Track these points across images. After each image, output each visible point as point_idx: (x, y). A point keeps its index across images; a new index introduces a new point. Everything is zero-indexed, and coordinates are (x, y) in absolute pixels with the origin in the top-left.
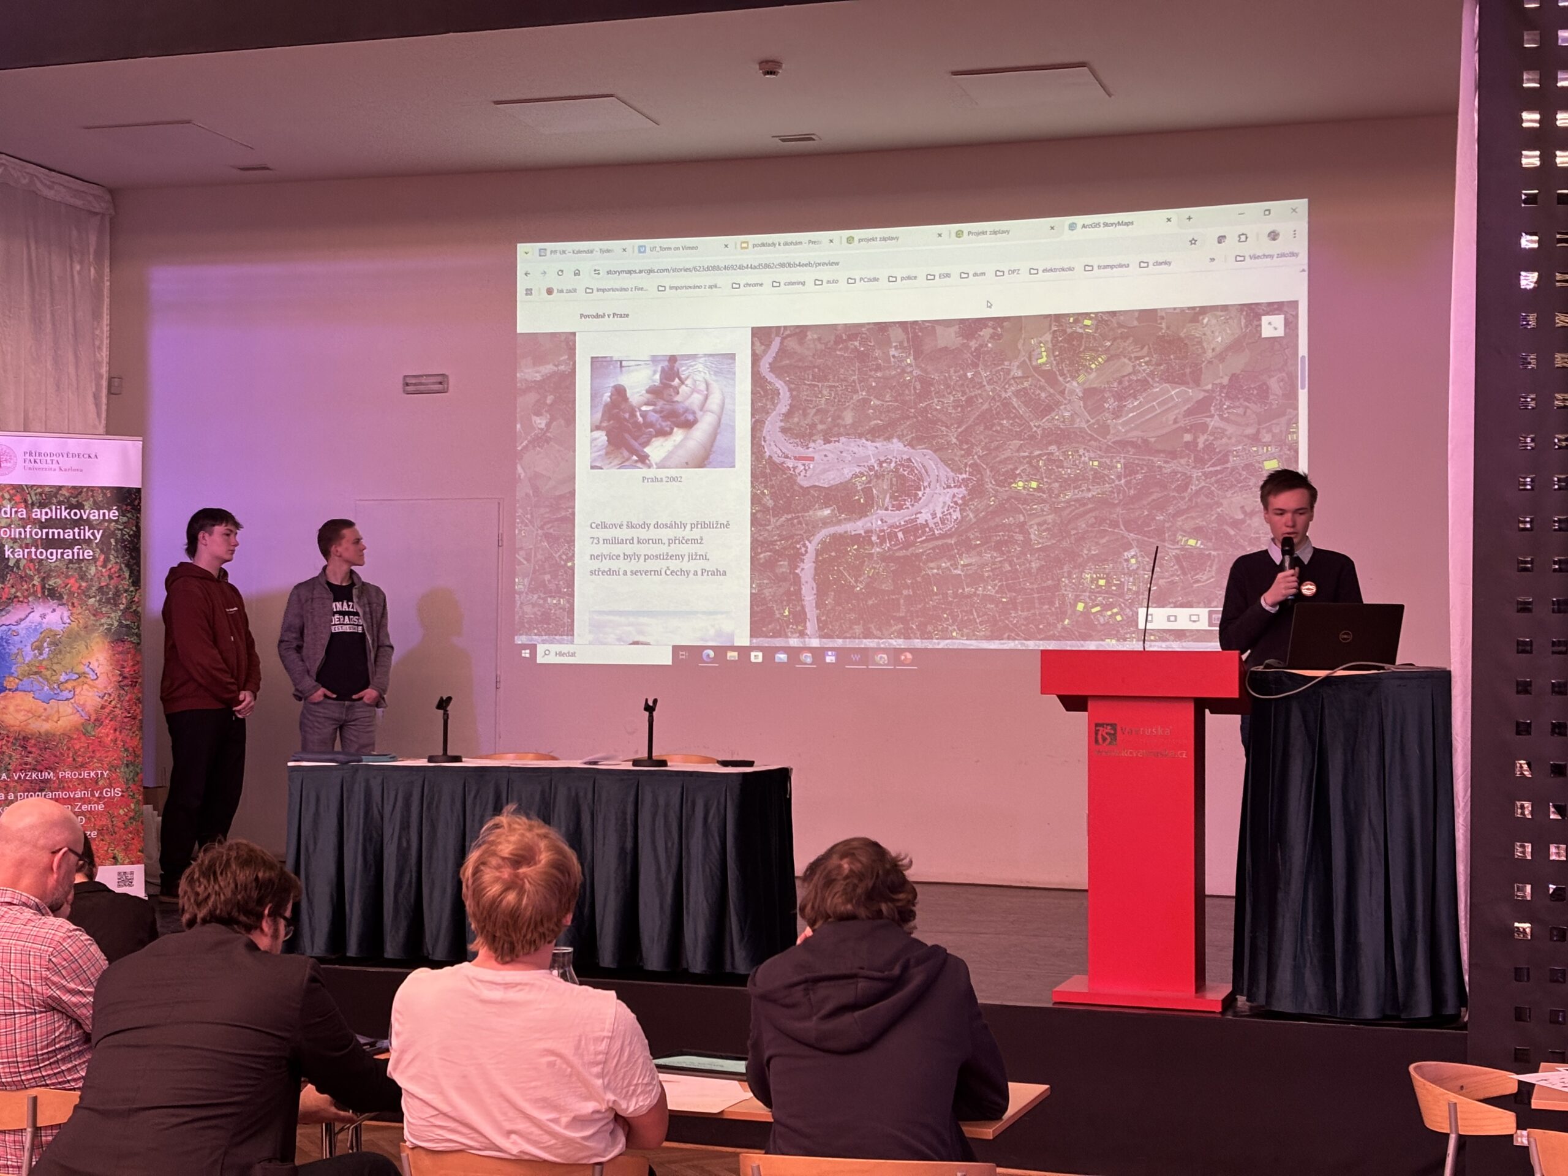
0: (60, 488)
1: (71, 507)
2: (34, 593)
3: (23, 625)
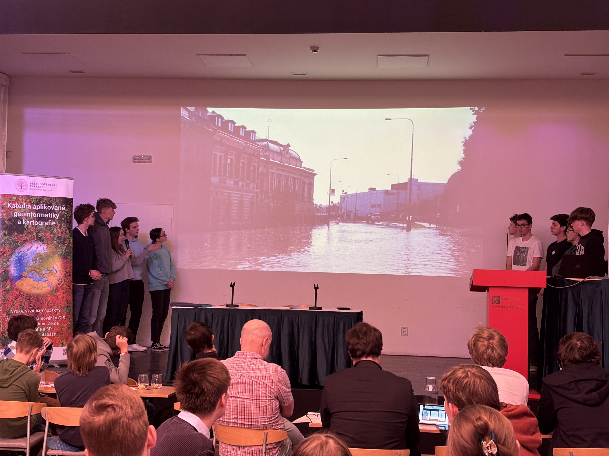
0: (44, 197)
1: (47, 205)
2: (34, 239)
3: (29, 251)
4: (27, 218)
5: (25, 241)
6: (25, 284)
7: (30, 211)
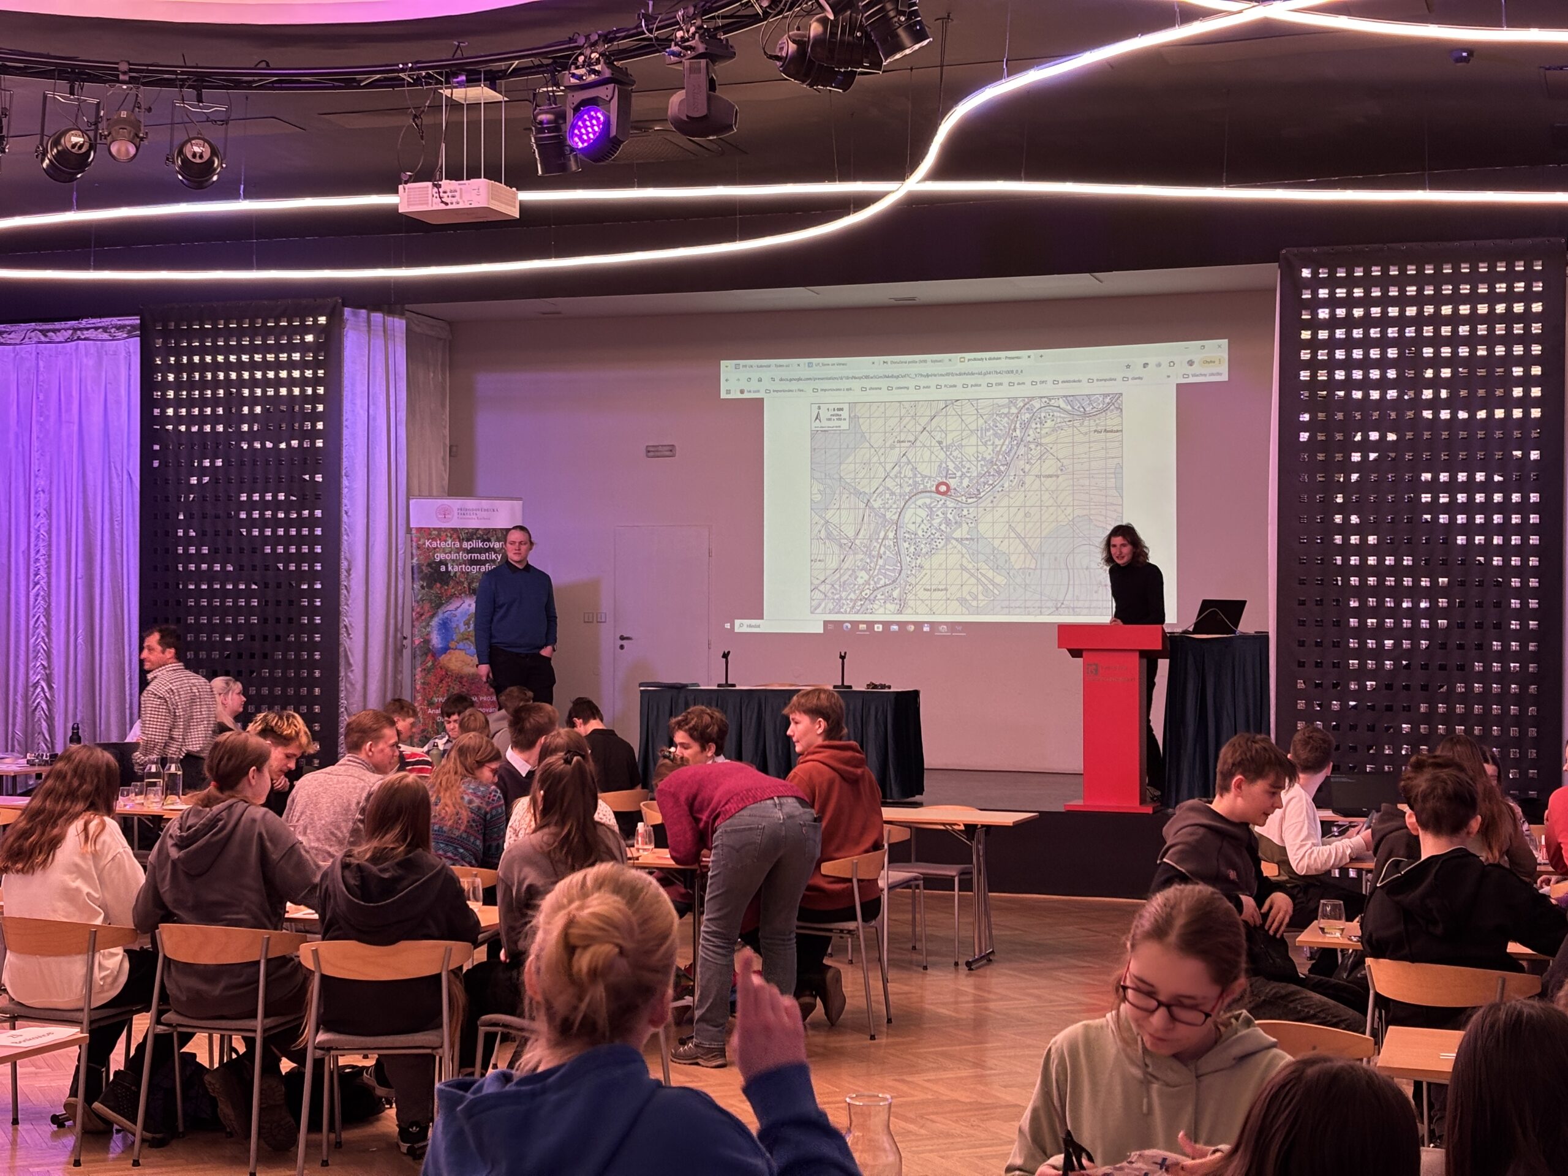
0: (478, 529)
1: (484, 541)
2: (465, 592)
3: (459, 610)
4: (453, 561)
5: (453, 596)
6: (454, 660)
7: (458, 551)
